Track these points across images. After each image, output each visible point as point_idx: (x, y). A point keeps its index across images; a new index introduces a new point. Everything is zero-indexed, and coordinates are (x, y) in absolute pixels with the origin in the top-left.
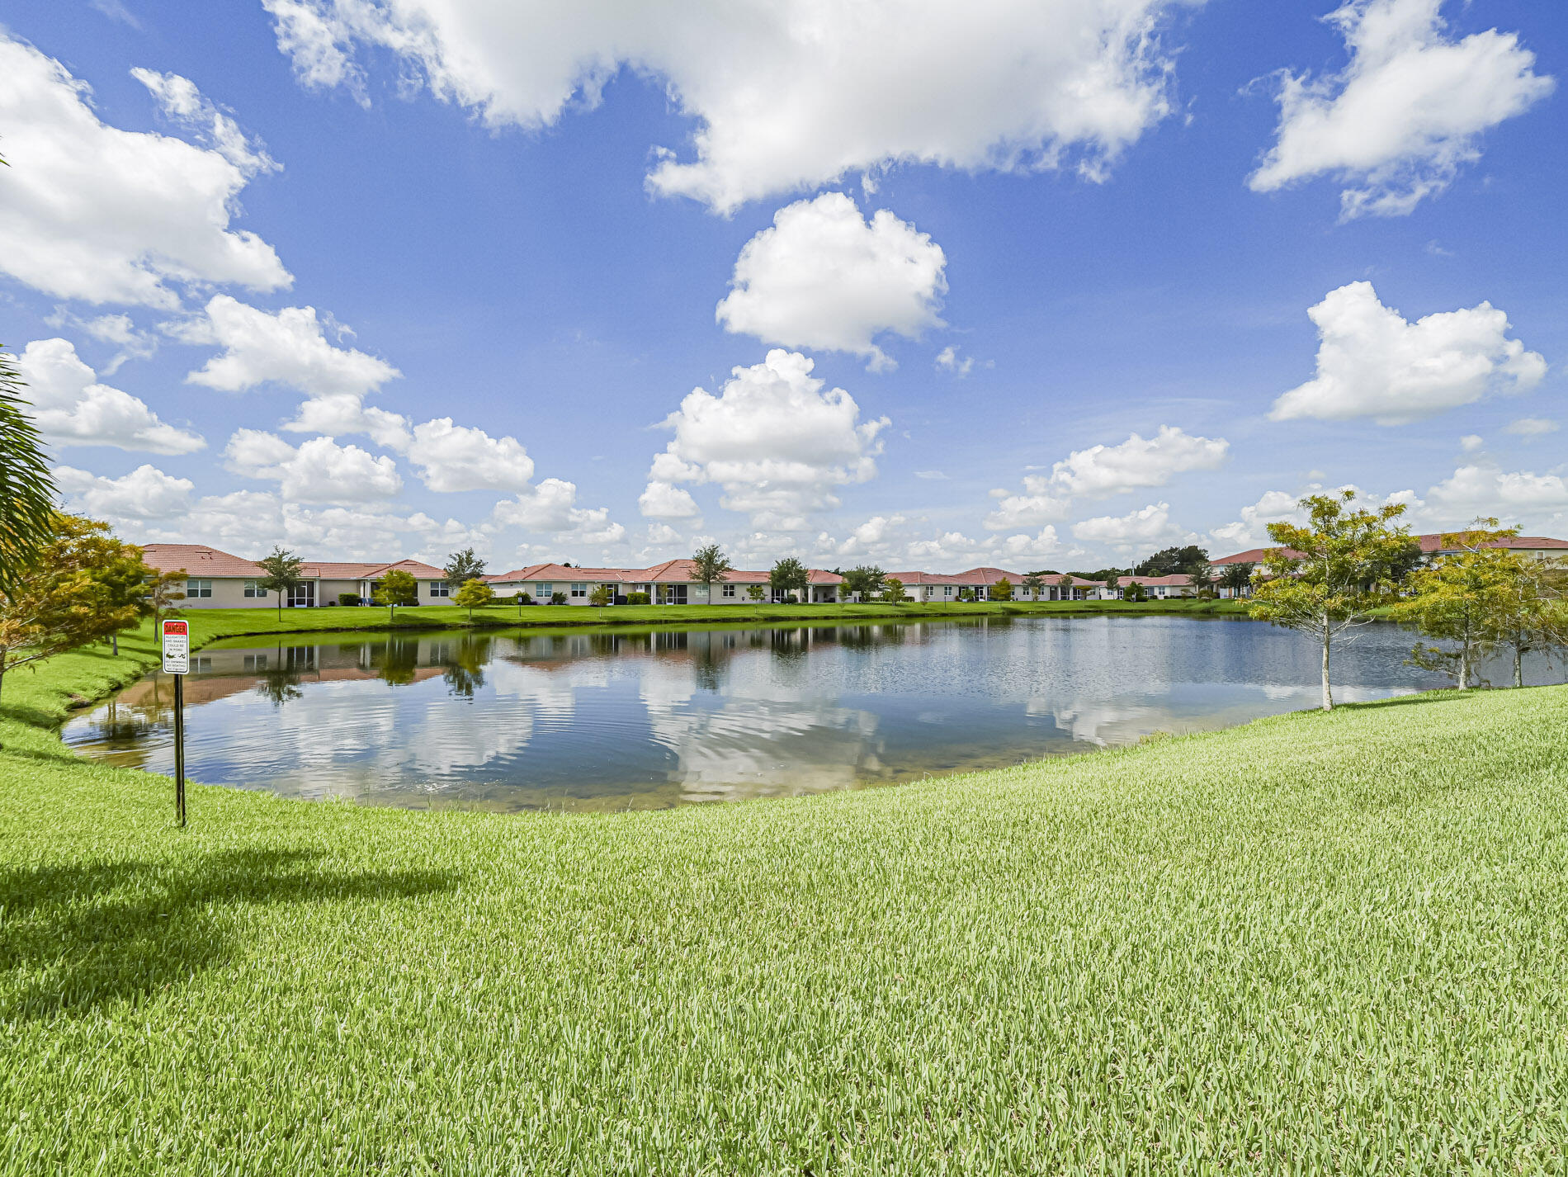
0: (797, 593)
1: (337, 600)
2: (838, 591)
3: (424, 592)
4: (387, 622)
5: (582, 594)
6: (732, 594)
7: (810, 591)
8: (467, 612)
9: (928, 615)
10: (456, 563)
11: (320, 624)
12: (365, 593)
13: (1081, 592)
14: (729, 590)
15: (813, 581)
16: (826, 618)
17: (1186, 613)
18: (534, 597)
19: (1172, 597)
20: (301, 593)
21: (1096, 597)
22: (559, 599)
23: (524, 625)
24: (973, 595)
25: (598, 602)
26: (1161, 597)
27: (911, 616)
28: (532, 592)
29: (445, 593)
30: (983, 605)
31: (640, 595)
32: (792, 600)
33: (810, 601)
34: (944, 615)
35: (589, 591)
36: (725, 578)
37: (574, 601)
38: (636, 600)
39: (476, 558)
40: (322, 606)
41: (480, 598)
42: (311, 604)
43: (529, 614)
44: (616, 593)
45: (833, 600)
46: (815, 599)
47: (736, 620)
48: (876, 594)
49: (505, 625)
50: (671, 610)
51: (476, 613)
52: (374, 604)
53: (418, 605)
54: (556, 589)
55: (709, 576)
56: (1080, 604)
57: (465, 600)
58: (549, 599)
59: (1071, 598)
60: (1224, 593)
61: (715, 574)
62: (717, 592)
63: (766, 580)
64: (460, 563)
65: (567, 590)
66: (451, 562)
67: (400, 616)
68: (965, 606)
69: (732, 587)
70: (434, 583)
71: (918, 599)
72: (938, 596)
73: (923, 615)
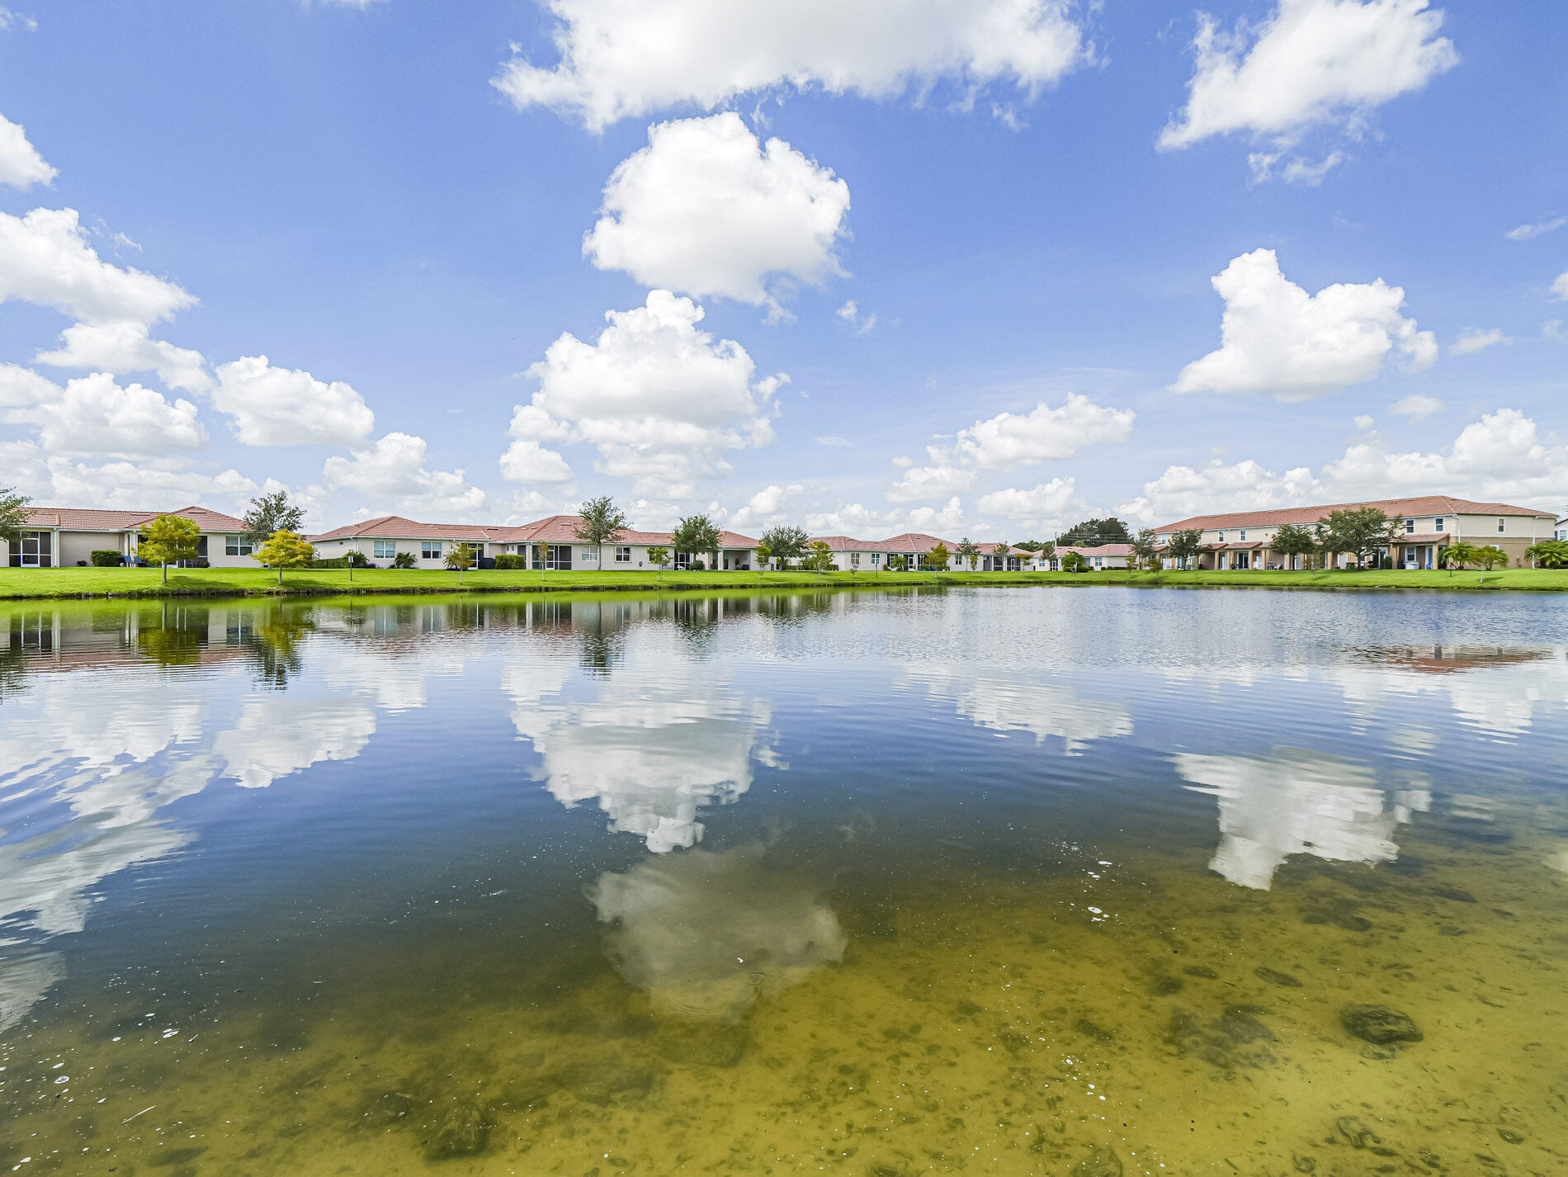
0: (705, 558)
1: (89, 560)
2: (754, 556)
3: (216, 549)
4: (157, 586)
5: (436, 555)
6: (627, 558)
7: (720, 555)
8: (276, 575)
9: (859, 585)
10: (260, 510)
11: (54, 589)
12: (130, 548)
13: (1015, 562)
14: (624, 554)
15: (724, 544)
16: (743, 587)
17: (1132, 584)
18: (371, 559)
19: (1109, 568)
20: (30, 547)
21: (1028, 568)
22: (404, 561)
23: (357, 592)
24: (904, 563)
25: (456, 565)
26: (1098, 568)
27: (839, 585)
28: (368, 551)
29: (246, 551)
30: (914, 574)
31: (512, 558)
32: (700, 567)
33: (721, 566)
34: (876, 585)
35: (446, 550)
36: (619, 538)
37: (422, 563)
38: (505, 564)
39: (289, 504)
40: (63, 565)
41: (294, 555)
42: (46, 563)
43: (362, 579)
44: (481, 552)
45: (746, 568)
46: (726, 567)
47: (635, 588)
48: (794, 561)
49: (332, 593)
50: (551, 576)
51: (288, 576)
52: (143, 564)
53: (207, 566)
54: (402, 548)
55: (599, 535)
56: (1014, 575)
57: (272, 557)
58: (392, 561)
59: (1005, 569)
60: (1167, 563)
61: (607, 532)
62: (609, 554)
63: (669, 542)
64: (267, 510)
65: (415, 550)
66: (254, 508)
67: (177, 579)
68: (894, 575)
69: (627, 550)
70: (230, 537)
71: (842, 568)
72: (866, 564)
73: (853, 585)
